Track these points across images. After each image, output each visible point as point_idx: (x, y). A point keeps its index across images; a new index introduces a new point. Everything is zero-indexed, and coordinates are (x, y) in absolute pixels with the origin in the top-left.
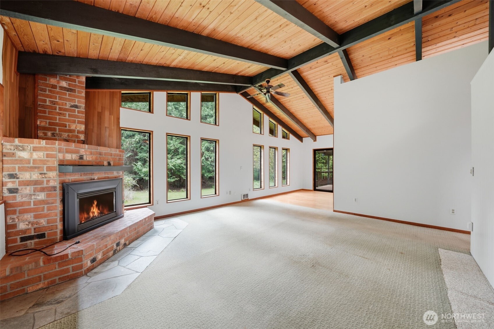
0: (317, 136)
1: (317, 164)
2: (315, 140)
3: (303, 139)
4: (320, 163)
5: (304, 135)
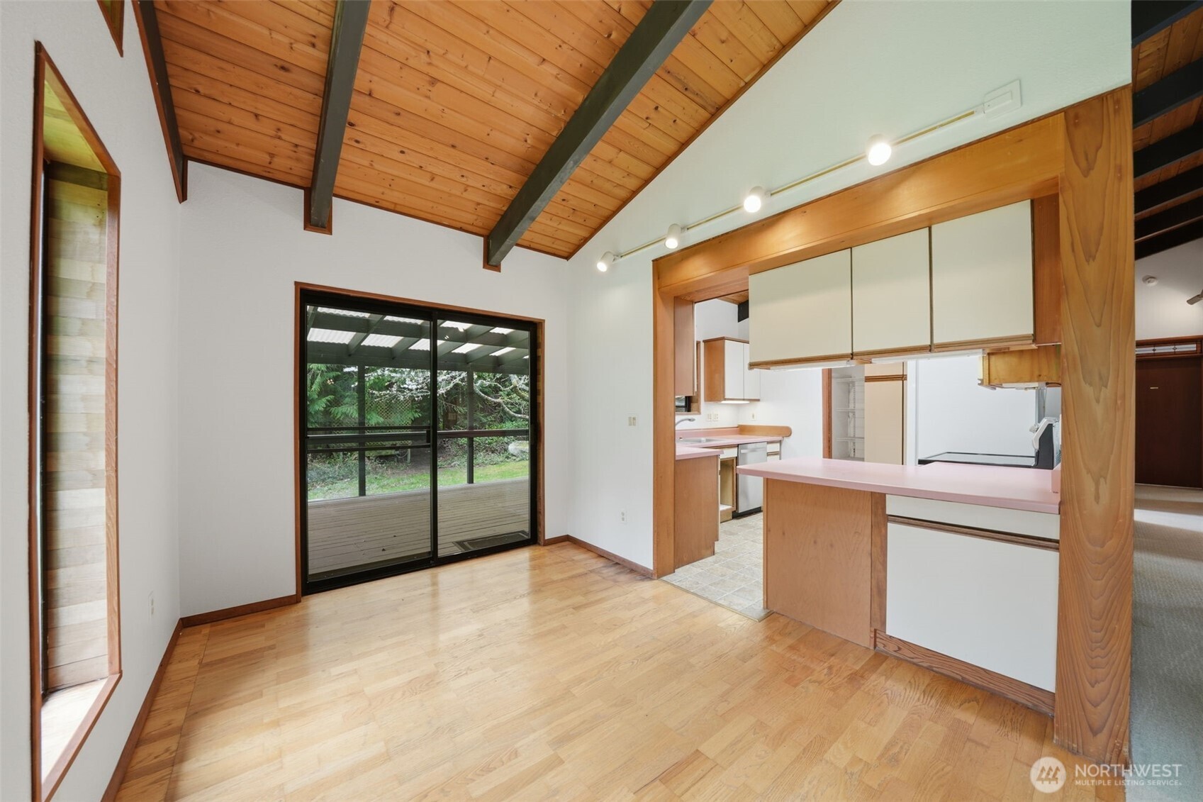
2: (318, 223)
5: (238, 145)
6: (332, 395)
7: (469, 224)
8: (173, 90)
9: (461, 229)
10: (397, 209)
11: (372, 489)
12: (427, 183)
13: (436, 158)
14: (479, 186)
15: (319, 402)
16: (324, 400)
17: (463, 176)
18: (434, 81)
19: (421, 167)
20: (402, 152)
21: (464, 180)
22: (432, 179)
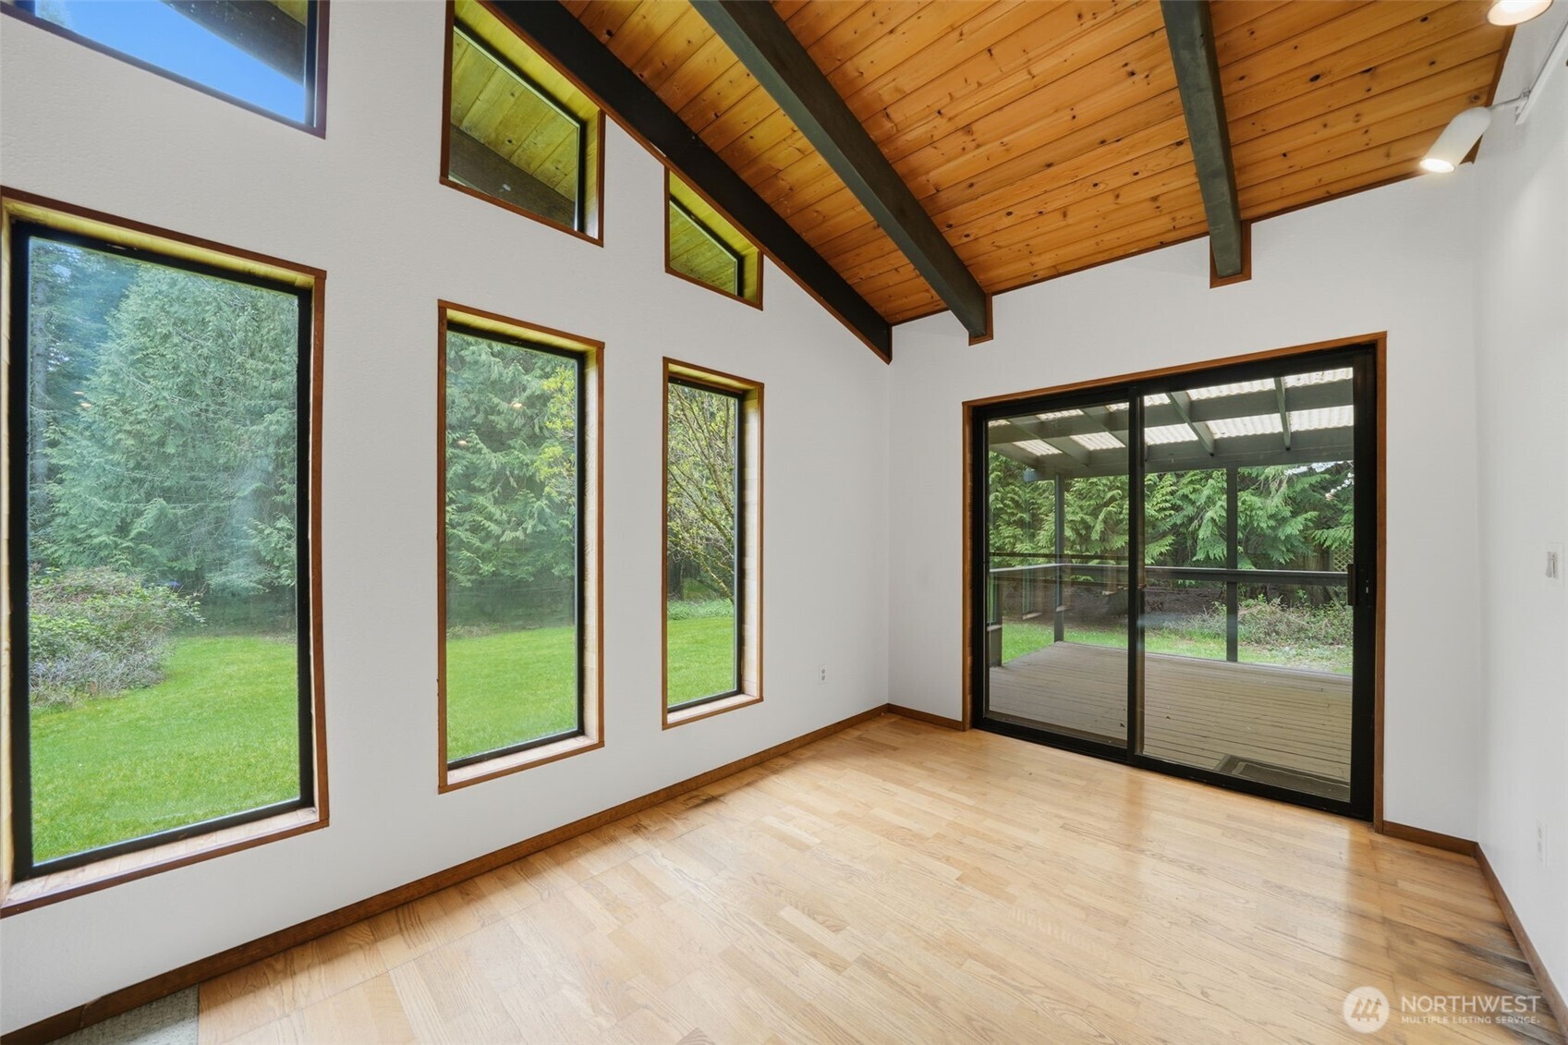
0: (995, 298)
1: (997, 528)
2: (980, 330)
3: (897, 331)
4: (1009, 524)
5: (906, 297)
6: (1314, 510)
7: (1169, 231)
8: (853, 287)
9: (1163, 245)
10: (1062, 271)
11: (1247, 655)
12: (1063, 223)
13: (1046, 192)
14: (1130, 179)
15: (1293, 522)
16: (1300, 519)
17: (1095, 185)
18: (967, 129)
19: (1041, 213)
20: (1009, 214)
21: (1101, 187)
22: (1065, 215)
